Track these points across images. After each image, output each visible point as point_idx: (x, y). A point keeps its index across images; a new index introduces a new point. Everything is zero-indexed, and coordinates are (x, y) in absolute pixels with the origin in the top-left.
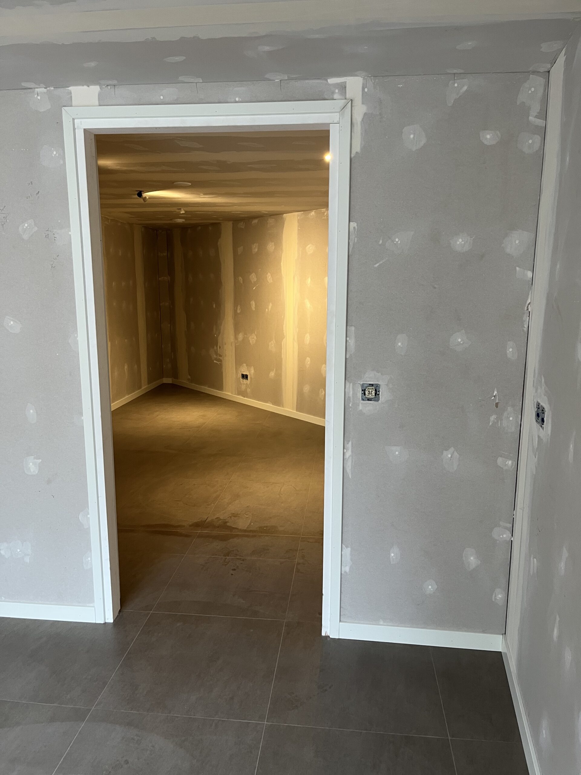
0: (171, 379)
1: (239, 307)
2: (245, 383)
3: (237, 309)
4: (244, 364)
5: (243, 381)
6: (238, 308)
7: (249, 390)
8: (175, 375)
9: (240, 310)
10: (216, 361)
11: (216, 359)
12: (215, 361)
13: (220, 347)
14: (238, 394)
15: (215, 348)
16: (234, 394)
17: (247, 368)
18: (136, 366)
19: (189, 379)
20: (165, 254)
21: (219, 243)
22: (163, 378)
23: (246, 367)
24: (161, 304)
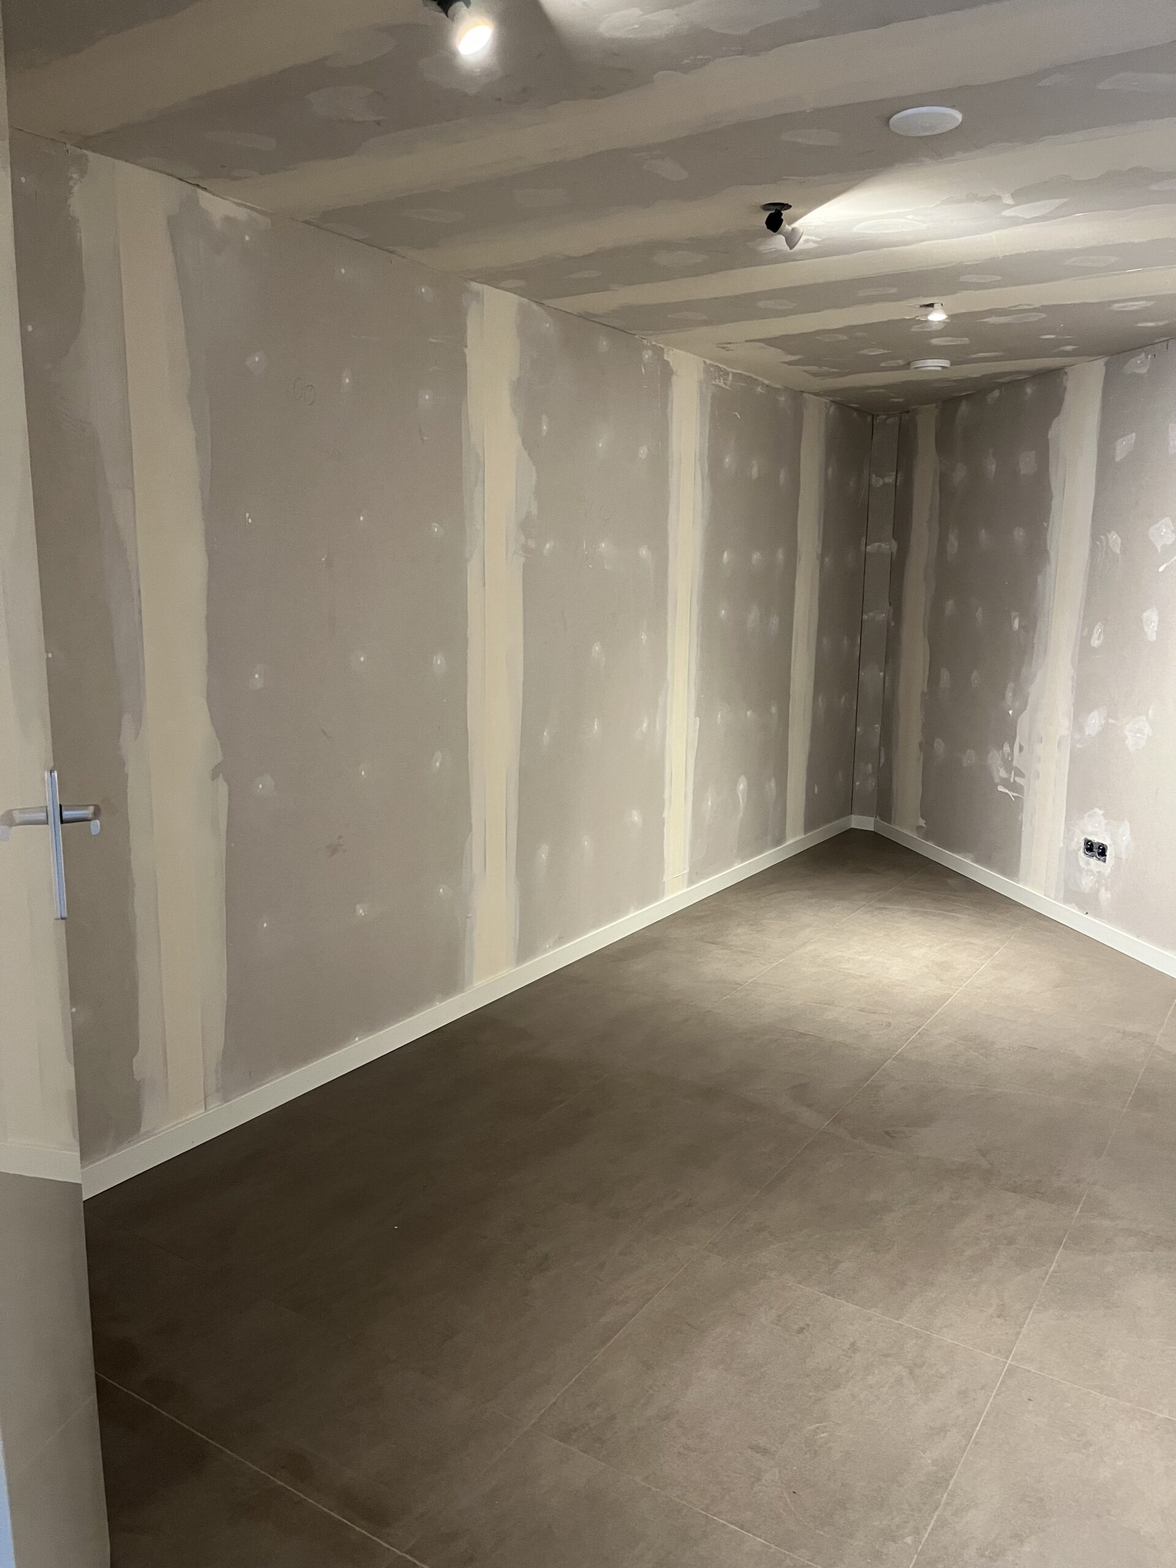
0: (873, 818)
1: (1098, 629)
2: (1095, 870)
3: (1091, 634)
4: (1097, 810)
5: (1088, 864)
6: (1095, 631)
7: (1105, 896)
8: (884, 808)
9: (1102, 637)
10: (1006, 787)
11: (1006, 783)
12: (1001, 789)
13: (1021, 749)
14: (1067, 900)
15: (1006, 748)
16: (1053, 897)
17: (1107, 824)
18: (773, 784)
19: (919, 828)
20: (890, 480)
21: (1051, 434)
22: (851, 814)
23: (1104, 822)
24: (865, 617)
